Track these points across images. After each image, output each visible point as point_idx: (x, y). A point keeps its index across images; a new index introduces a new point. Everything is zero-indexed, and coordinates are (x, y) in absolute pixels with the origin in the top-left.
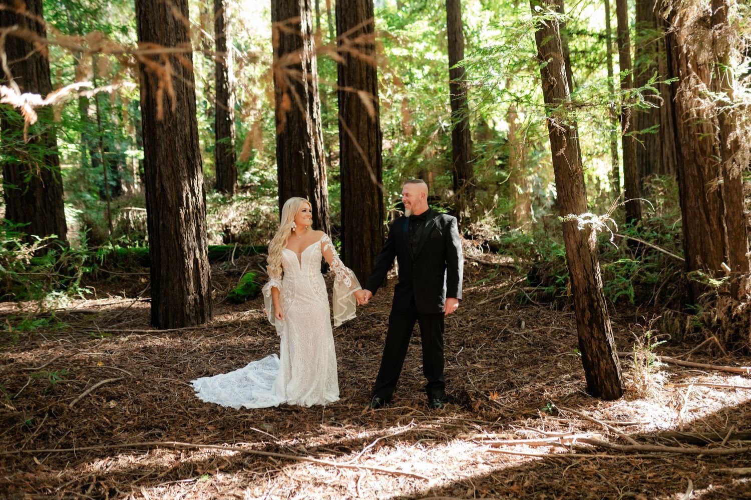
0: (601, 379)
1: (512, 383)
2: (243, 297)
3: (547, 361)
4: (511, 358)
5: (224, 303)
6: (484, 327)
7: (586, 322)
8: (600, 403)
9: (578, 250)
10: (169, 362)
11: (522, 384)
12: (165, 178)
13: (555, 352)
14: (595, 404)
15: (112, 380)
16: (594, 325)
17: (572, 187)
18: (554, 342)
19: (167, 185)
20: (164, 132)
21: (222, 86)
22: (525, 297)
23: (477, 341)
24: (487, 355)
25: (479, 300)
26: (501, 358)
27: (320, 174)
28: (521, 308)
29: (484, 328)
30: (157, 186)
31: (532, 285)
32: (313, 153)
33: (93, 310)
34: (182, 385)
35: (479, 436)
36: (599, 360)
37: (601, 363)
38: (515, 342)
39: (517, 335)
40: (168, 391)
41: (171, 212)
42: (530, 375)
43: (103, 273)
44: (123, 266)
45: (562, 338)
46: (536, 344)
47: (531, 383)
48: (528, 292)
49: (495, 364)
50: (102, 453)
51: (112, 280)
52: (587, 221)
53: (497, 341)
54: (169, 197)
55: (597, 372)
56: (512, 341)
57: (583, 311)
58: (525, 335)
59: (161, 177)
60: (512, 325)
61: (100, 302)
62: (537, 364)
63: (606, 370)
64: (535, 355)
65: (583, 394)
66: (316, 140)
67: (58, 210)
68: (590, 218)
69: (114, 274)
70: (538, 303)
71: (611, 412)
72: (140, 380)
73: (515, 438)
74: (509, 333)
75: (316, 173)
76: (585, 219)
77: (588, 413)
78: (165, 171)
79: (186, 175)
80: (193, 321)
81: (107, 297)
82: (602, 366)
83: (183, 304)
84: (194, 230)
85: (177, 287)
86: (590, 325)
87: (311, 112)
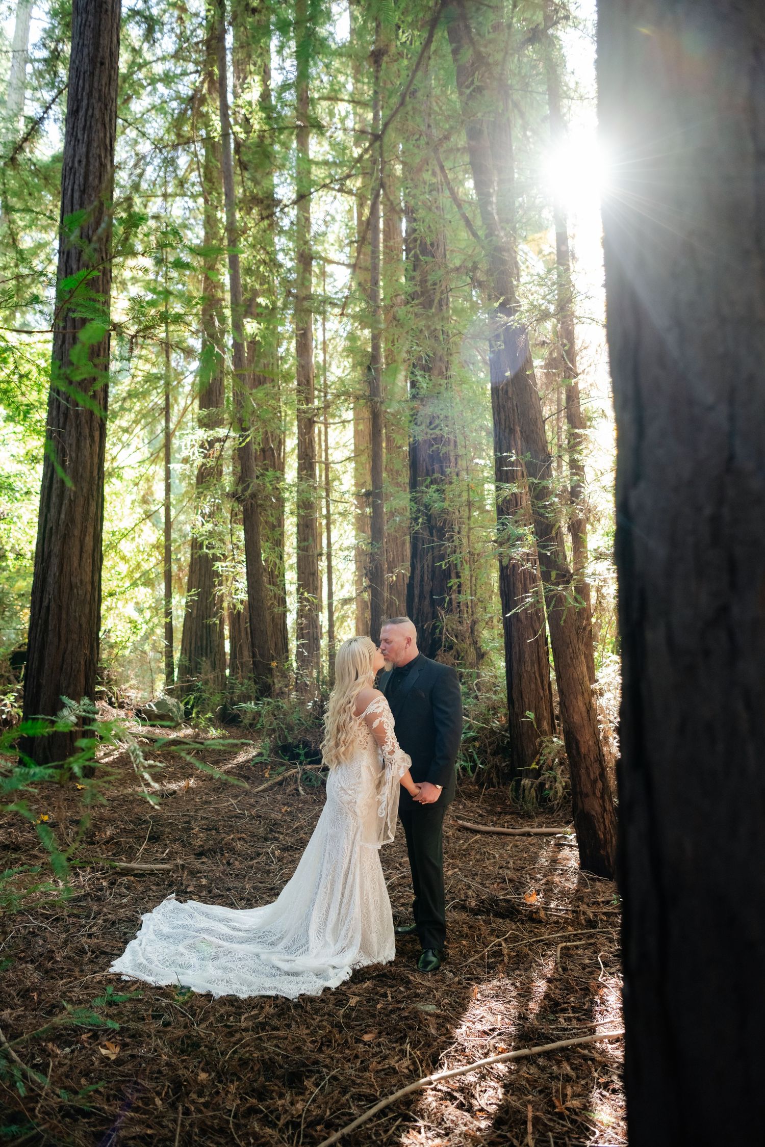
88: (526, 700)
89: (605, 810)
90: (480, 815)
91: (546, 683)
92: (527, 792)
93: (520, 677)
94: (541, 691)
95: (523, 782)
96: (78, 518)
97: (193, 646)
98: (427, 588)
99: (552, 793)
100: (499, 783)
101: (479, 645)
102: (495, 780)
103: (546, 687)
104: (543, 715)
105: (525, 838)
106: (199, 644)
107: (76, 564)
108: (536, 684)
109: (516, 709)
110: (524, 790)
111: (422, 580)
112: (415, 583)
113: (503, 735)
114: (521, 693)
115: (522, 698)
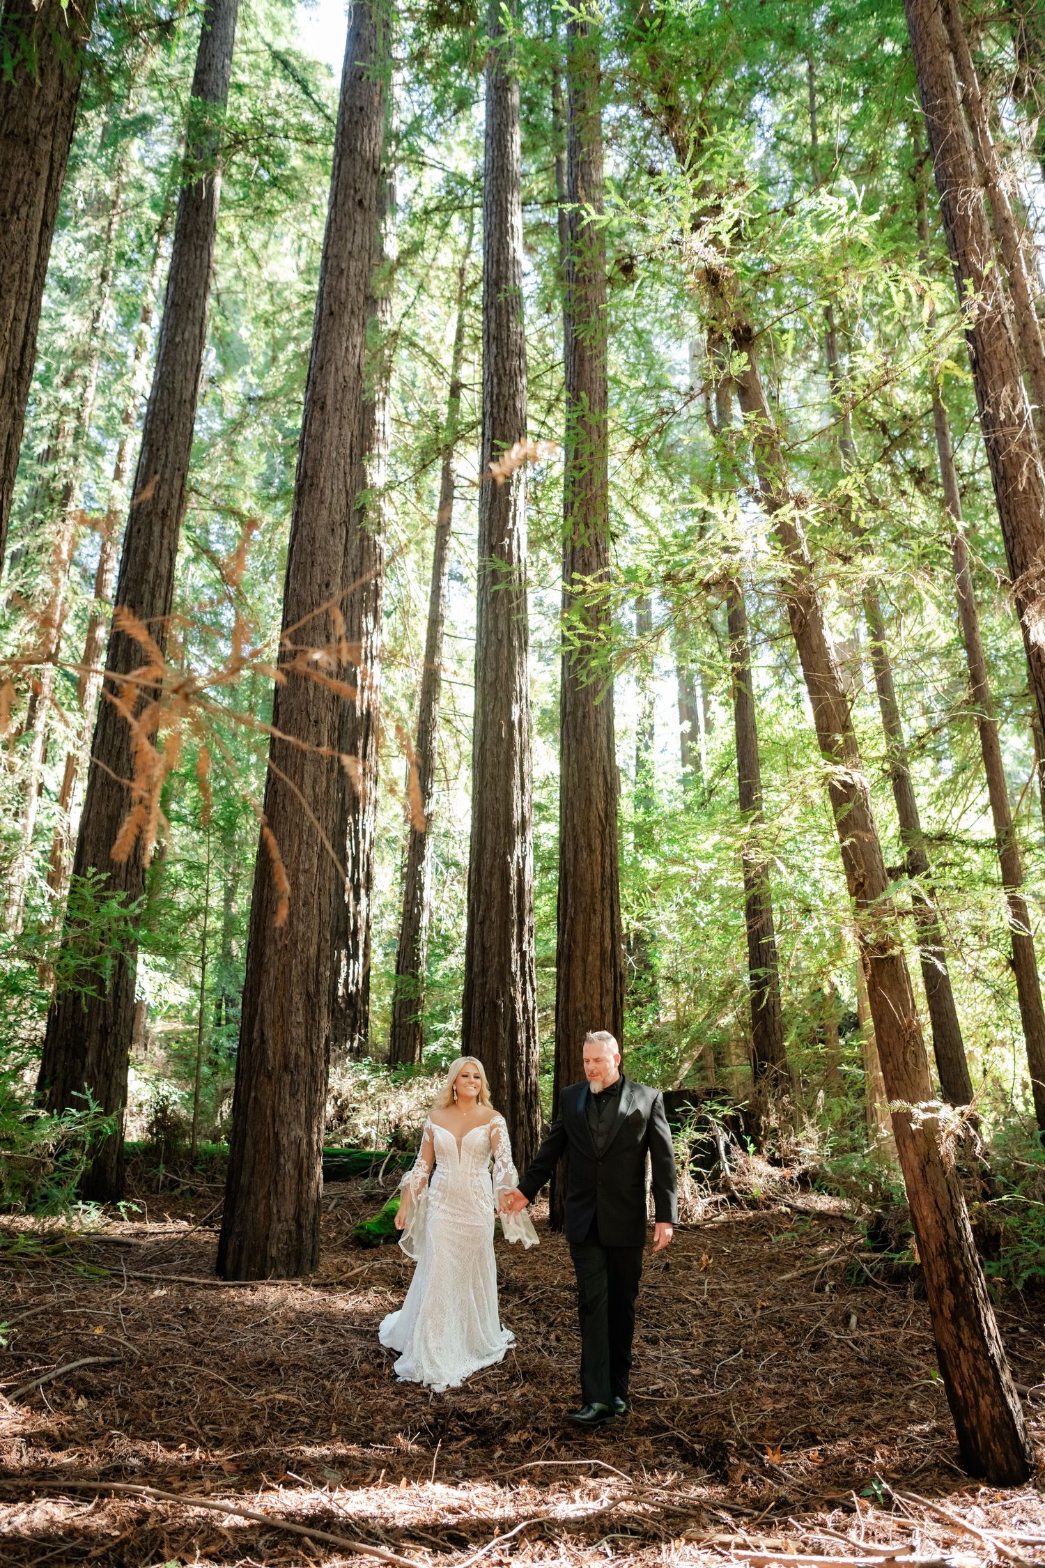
0: (984, 1437)
1: (814, 1435)
2: (378, 1236)
3: (891, 1396)
4: (824, 1384)
5: (345, 1246)
6: (781, 1320)
7: (947, 1314)
8: (983, 1489)
9: (923, 1170)
10: (216, 1339)
11: (832, 1437)
12: (268, 1022)
13: (908, 1380)
14: (973, 1492)
15: (102, 1359)
16: (962, 1321)
17: (904, 1054)
18: (909, 1360)
19: (269, 1033)
20: (277, 952)
21: (412, 910)
22: (862, 1270)
23: (764, 1346)
24: (778, 1375)
25: (782, 1272)
26: (805, 1382)
27: (528, 1039)
28: (854, 1291)
29: (781, 1324)
30: (255, 1035)
31: (876, 1250)
32: (519, 1006)
33: (134, 1240)
34: (218, 1382)
35: (727, 1538)
36: (976, 1396)
37: (982, 1402)
38: (834, 1354)
39: (839, 1340)
40: (188, 1391)
41: (270, 1078)
42: (852, 1419)
43: (172, 1181)
44: (205, 1171)
45: (924, 1353)
46: (873, 1361)
47: (852, 1437)
48: (867, 1261)
49: (791, 1394)
50: (14, 1495)
51: (182, 1193)
52: (929, 1115)
53: (801, 1350)
54: (270, 1053)
55: (975, 1422)
56: (829, 1351)
57: (940, 1290)
58: (855, 1342)
59: (262, 1022)
60: (833, 1321)
61: (151, 1227)
62: (871, 1400)
63: (993, 1418)
64: (867, 1382)
65: (951, 1469)
66: (524, 984)
67: (117, 1072)
68: (936, 1110)
69: (186, 1183)
70: (885, 1284)
71: (1005, 1513)
72: (150, 1365)
73: (801, 1552)
74: (825, 1335)
75: (522, 1037)
76: (925, 1110)
77: (956, 1509)
78: (270, 1012)
79: (300, 1019)
80: (281, 1270)
81: (164, 1221)
82: (983, 1408)
83: (267, 1237)
84: (303, 1110)
85: (262, 1207)
86: (955, 1320)
87: (520, 941)
89: (961, 1344)
96: (579, 938)
107: (580, 988)
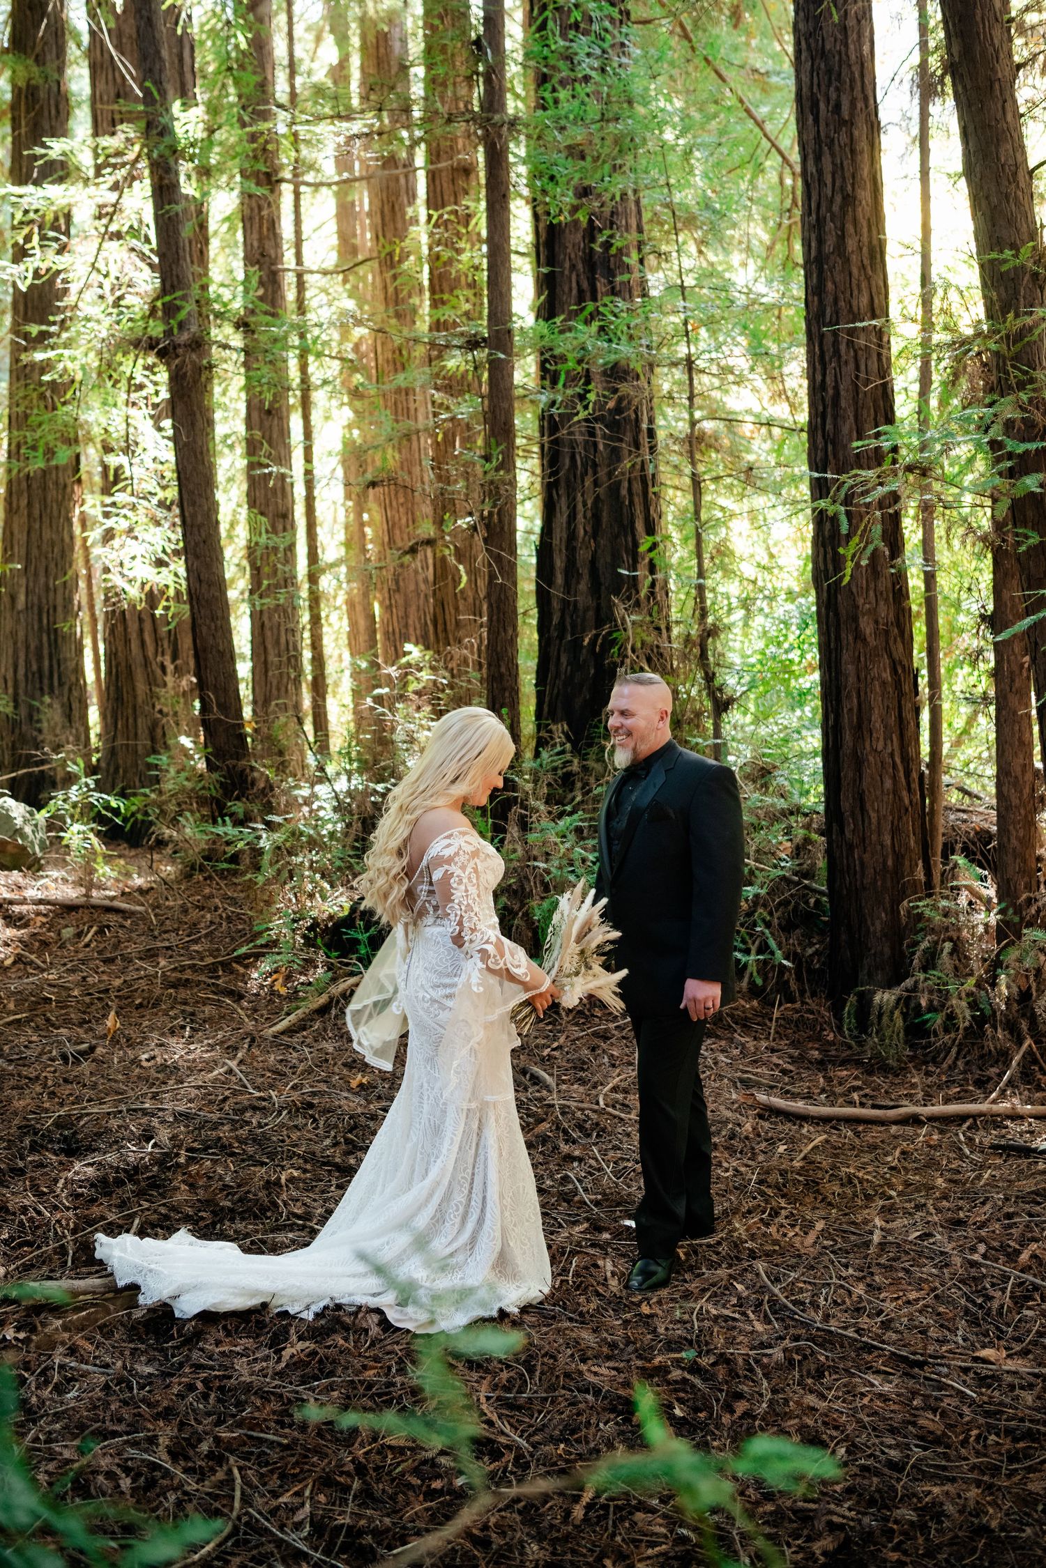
88: (873, 815)
90: (785, 1072)
91: (915, 775)
92: (885, 1019)
93: (859, 763)
94: (905, 793)
95: (877, 998)
97: (21, 671)
98: (583, 555)
99: (938, 1020)
100: (802, 992)
101: (717, 683)
102: (793, 986)
103: (915, 786)
104: (907, 845)
105: (909, 1130)
106: (35, 667)
108: (894, 778)
109: (848, 835)
110: (880, 1016)
111: (572, 536)
112: (556, 542)
113: (806, 887)
114: (861, 799)
115: (863, 809)
